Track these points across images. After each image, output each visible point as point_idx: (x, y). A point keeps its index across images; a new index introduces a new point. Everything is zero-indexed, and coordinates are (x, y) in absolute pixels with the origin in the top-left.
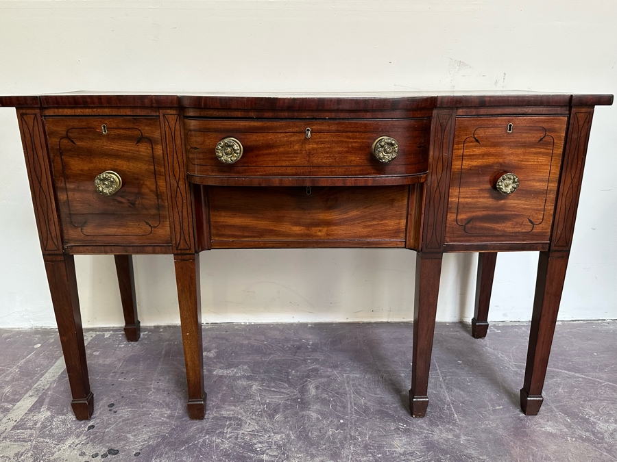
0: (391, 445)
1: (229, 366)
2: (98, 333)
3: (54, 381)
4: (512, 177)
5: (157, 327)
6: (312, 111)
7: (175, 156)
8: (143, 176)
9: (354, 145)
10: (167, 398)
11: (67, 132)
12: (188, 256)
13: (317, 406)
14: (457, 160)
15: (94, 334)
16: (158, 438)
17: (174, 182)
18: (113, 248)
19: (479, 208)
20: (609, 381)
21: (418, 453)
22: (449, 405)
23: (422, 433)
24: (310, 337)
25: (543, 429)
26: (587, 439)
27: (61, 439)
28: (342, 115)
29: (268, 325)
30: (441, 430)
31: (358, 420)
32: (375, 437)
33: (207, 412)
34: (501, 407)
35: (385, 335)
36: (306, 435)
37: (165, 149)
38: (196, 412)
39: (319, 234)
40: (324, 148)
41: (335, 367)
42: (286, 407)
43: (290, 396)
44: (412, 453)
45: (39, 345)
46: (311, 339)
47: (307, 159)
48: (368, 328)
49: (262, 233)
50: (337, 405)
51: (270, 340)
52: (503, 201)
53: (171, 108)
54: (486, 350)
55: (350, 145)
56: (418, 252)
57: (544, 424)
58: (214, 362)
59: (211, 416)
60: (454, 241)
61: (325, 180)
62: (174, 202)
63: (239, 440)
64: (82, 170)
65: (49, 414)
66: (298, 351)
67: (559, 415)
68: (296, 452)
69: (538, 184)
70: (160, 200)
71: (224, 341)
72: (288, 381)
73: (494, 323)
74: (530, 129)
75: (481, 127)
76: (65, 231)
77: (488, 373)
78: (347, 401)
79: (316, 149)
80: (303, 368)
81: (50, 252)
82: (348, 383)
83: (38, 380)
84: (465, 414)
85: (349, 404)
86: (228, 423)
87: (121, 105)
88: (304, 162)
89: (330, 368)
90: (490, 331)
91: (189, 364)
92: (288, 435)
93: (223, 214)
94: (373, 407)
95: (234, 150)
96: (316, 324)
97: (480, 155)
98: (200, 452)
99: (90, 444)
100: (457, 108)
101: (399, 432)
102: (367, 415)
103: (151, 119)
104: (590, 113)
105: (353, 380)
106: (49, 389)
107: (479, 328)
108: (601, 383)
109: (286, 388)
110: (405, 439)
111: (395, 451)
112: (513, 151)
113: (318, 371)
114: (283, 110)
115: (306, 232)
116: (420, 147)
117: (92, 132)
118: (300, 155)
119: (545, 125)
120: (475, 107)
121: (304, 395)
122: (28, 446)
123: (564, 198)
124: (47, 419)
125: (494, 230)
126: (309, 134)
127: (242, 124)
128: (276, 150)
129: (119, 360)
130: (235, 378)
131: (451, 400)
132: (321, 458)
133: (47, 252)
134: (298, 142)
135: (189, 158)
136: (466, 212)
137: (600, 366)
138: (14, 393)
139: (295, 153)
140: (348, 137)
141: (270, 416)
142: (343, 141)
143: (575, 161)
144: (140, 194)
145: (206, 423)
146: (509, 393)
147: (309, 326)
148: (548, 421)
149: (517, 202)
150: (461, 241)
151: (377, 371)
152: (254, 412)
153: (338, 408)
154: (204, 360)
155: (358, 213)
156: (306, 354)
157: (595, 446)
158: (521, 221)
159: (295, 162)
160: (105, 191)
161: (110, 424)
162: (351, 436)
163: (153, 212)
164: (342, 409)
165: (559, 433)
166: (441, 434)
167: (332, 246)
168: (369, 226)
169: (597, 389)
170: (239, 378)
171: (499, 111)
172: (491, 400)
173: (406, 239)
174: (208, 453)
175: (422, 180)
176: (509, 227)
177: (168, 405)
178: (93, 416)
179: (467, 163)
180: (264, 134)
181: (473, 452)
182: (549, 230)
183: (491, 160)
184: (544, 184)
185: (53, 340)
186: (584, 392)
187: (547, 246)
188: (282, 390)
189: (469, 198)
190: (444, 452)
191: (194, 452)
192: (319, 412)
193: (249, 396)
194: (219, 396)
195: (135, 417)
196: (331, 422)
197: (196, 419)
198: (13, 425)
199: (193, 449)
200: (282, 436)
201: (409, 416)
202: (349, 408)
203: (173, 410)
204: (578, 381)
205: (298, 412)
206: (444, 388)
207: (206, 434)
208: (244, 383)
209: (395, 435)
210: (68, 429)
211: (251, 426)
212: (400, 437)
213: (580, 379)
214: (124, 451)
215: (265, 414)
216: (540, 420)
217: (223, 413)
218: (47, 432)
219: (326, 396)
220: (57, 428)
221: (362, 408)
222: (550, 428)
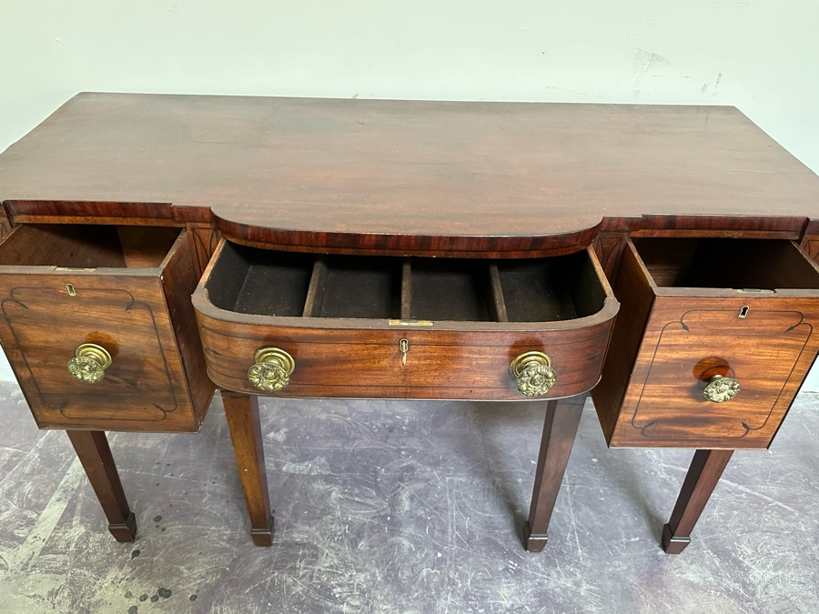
0: (497, 594)
1: (304, 457)
9: (482, 362)
10: (226, 510)
13: (410, 530)
16: (217, 573)
20: (780, 500)
21: (528, 609)
22: (574, 533)
23: (536, 578)
24: (407, 410)
25: (684, 576)
26: (735, 595)
27: (101, 572)
30: (558, 573)
31: (460, 553)
32: (478, 581)
33: (276, 534)
34: (638, 539)
36: (396, 576)
38: (261, 525)
40: (430, 365)
41: (436, 464)
42: (372, 527)
44: (521, 609)
46: (407, 414)
47: (402, 377)
50: (434, 528)
51: (354, 414)
55: (474, 363)
57: (686, 569)
58: (283, 450)
59: (280, 541)
63: (314, 580)
64: (46, 342)
65: (82, 530)
66: (391, 435)
67: (708, 553)
68: (382, 601)
69: (770, 383)
70: (173, 381)
71: (296, 415)
72: (376, 487)
74: (778, 314)
75: (696, 309)
77: (631, 487)
78: (448, 522)
79: (418, 366)
80: (396, 465)
82: (450, 491)
84: (591, 548)
85: (450, 527)
86: (300, 553)
88: (396, 381)
89: (430, 465)
92: (373, 575)
94: (479, 533)
97: (685, 345)
98: (268, 597)
99: (136, 579)
101: (508, 575)
102: (471, 546)
105: (457, 488)
106: (79, 489)
108: (768, 503)
109: (373, 498)
110: (514, 586)
111: (501, 604)
112: (741, 341)
113: (414, 470)
117: (50, 293)
118: (390, 373)
121: (395, 510)
122: (62, 579)
124: (81, 537)
128: (350, 366)
129: (163, 441)
130: (311, 479)
131: (577, 524)
134: (387, 356)
136: (649, 413)
137: (773, 473)
138: (38, 494)
139: (381, 370)
140: (471, 352)
141: (352, 543)
144: (141, 373)
145: (274, 553)
146: (651, 517)
148: (691, 564)
151: (489, 474)
152: (332, 537)
153: (436, 533)
156: (400, 440)
157: (742, 606)
158: (730, 425)
159: (381, 381)
160: (86, 378)
161: (158, 549)
162: (449, 579)
163: (165, 394)
164: (440, 535)
165: (702, 582)
166: (558, 579)
169: (762, 513)
170: (315, 479)
172: (626, 527)
174: (278, 600)
176: (710, 431)
177: (227, 521)
178: (137, 536)
179: (662, 356)
180: (330, 346)
183: (702, 353)
184: (779, 384)
186: (744, 517)
188: (369, 501)
189: (658, 397)
190: (560, 607)
191: (261, 598)
192: (412, 539)
193: (327, 510)
194: (290, 508)
195: (188, 539)
196: (426, 555)
197: (263, 546)
198: (41, 547)
199: (259, 592)
200: (366, 577)
201: (523, 550)
202: (450, 534)
203: (234, 529)
204: (740, 498)
205: (386, 538)
206: (571, 504)
207: (275, 569)
208: (321, 487)
209: (503, 580)
210: (108, 554)
211: (330, 559)
212: (509, 583)
213: (744, 495)
214: (178, 592)
215: (346, 540)
216: (682, 562)
217: (295, 536)
218: (84, 560)
219: (423, 512)
220: (95, 553)
221: (465, 534)
222: (692, 574)
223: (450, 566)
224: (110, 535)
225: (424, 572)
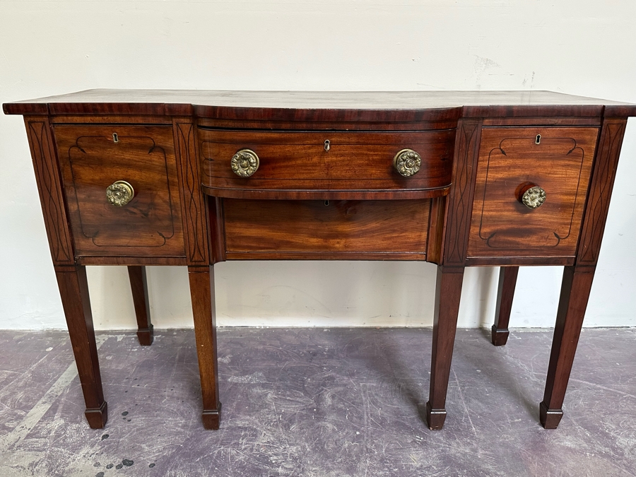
0: (408, 459)
1: (244, 373)
2: (110, 336)
3: (67, 387)
4: (539, 191)
5: (171, 331)
6: (332, 123)
7: (189, 166)
8: (155, 186)
9: (375, 158)
10: (182, 407)
11: (77, 141)
12: (202, 268)
13: (333, 417)
14: (482, 172)
15: (106, 337)
16: (173, 448)
17: (187, 192)
18: (126, 259)
19: (504, 221)
20: (631, 393)
21: (435, 468)
22: (467, 417)
23: (439, 447)
24: (326, 342)
25: (562, 444)
26: (607, 455)
27: (75, 449)
28: (362, 127)
29: (283, 329)
30: (458, 443)
31: (375, 431)
32: (391, 450)
33: (222, 422)
34: (520, 420)
35: (402, 341)
36: (322, 448)
37: (178, 159)
38: (211, 422)
39: (337, 245)
40: (343, 161)
41: (352, 375)
42: (301, 417)
43: (306, 405)
44: (429, 468)
45: (51, 349)
46: (327, 345)
47: (326, 172)
48: (386, 334)
49: (278, 244)
50: (353, 415)
51: (285, 346)
52: (528, 215)
53: (184, 117)
54: (506, 358)
55: (371, 158)
56: (439, 266)
57: (563, 439)
58: (228, 368)
59: (226, 426)
60: (477, 255)
61: (344, 194)
62: (188, 213)
63: (254, 452)
64: (92, 180)
65: (62, 422)
66: (315, 357)
67: (579, 429)
68: (311, 465)
69: (566, 197)
70: (173, 211)
71: (239, 346)
72: (304, 390)
73: (515, 329)
74: (559, 140)
75: (507, 138)
76: (76, 242)
77: (507, 383)
78: (363, 411)
79: (335, 162)
80: (319, 376)
81: (62, 263)
82: (364, 392)
83: (51, 385)
84: (483, 427)
85: (365, 415)
86: (242, 434)
87: (133, 113)
88: (322, 175)
89: (347, 376)
90: (511, 338)
91: (204, 375)
92: (304, 447)
93: (238, 225)
94: (390, 418)
95: (250, 162)
96: (332, 329)
97: (505, 167)
98: (215, 463)
99: (105, 454)
100: (483, 118)
101: (416, 445)
102: (384, 426)
103: (164, 128)
104: (622, 124)
105: (370, 389)
106: (62, 395)
107: (499, 335)
108: (622, 395)
109: (301, 397)
110: (422, 453)
111: (412, 465)
112: (541, 163)
113: (334, 379)
114: (301, 122)
115: (324, 244)
116: (444, 159)
117: (102, 140)
118: (318, 168)
119: (574, 137)
120: (503, 118)
121: (319, 405)
122: (42, 455)
123: (592, 212)
124: (61, 427)
125: (518, 243)
126: (329, 147)
127: (258, 135)
128: (294, 163)
129: (132, 365)
130: (250, 386)
131: (469, 411)
132: (337, 472)
133: (58, 263)
134: (316, 154)
135: (203, 169)
136: (490, 226)
137: (622, 377)
138: (28, 399)
139: (313, 166)
140: (369, 150)
141: (285, 427)
142: (363, 154)
143: (605, 174)
144: (153, 205)
145: (221, 434)
146: (528, 405)
147: (325, 330)
148: (567, 435)
149: (543, 215)
150: (484, 255)
151: (394, 380)
152: (269, 423)
153: (355, 419)
154: (219, 366)
155: (378, 225)
156: (323, 361)
157: (614, 463)
158: (546, 235)
159: (313, 175)
160: (117, 202)
161: (124, 433)
162: (367, 449)
163: (166, 223)
164: (358, 420)
165: (578, 448)
166: (458, 447)
167: (351, 258)
168: (389, 239)
169: (618, 402)
171: (527, 121)
172: (510, 412)
173: (427, 252)
174: (223, 466)
175: (445, 194)
176: (534, 241)
177: (182, 414)
178: (107, 425)
179: (493, 176)
180: (281, 146)
181: (490, 467)
182: (576, 245)
183: (518, 172)
184: (572, 198)
185: (65, 344)
186: (605, 405)
187: (573, 261)
188: (298, 399)
189: (494, 211)
190: (461, 467)
191: (209, 464)
192: (335, 423)
193: (264, 406)
194: (234, 405)
195: (149, 427)
196: (347, 433)
197: (211, 429)
198: (26, 434)
199: (208, 460)
200: (297, 448)
201: (426, 428)
202: (366, 419)
203: (188, 418)
204: (599, 393)
205: (313, 423)
207: (221, 445)
208: (259, 391)
209: (412, 449)
210: (82, 438)
211: (267, 437)
212: (417, 450)
213: (602, 391)
214: (139, 462)
215: (280, 425)
216: (559, 434)
217: (238, 423)
218: (62, 441)
219: (342, 406)
220: (71, 437)
221: (378, 419)
222: (569, 442)
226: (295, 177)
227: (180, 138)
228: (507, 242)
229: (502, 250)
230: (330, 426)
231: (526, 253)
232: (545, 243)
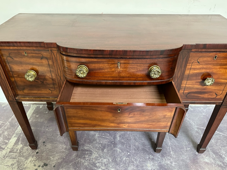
0: (146, 166)
4: (212, 79)
6: (121, 55)
7: (58, 67)
8: (45, 72)
9: (141, 69)
10: (64, 140)
11: (9, 55)
13: (119, 146)
14: (188, 70)
15: (36, 106)
16: (61, 159)
19: (194, 89)
22: (169, 147)
23: (158, 161)
25: (204, 160)
26: (220, 166)
27: (27, 158)
28: (135, 57)
30: (165, 159)
31: (135, 153)
32: (141, 161)
33: (79, 147)
34: (189, 149)
36: (115, 160)
40: (126, 70)
42: (108, 145)
43: (110, 140)
44: (154, 169)
47: (118, 74)
50: (127, 145)
52: (204, 87)
53: (54, 48)
54: (186, 119)
55: (138, 69)
57: (205, 158)
59: (80, 149)
63: (91, 161)
64: (19, 70)
65: (22, 146)
67: (211, 153)
68: (111, 168)
69: (223, 80)
70: (54, 81)
72: (109, 133)
74: (225, 58)
75: (201, 57)
78: (131, 144)
79: (122, 70)
81: (11, 101)
82: (132, 134)
83: (17, 129)
84: (175, 152)
85: (132, 145)
86: (87, 153)
87: (31, 46)
88: (116, 75)
92: (109, 160)
94: (141, 147)
97: (199, 68)
98: (77, 166)
99: (37, 160)
100: (192, 49)
101: (150, 160)
102: (138, 151)
105: (134, 133)
106: (21, 133)
110: (152, 163)
111: (148, 169)
112: (215, 67)
114: (107, 55)
116: (171, 68)
117: (20, 55)
118: (115, 73)
120: (201, 49)
121: (115, 140)
122: (15, 161)
124: (21, 148)
125: (199, 97)
127: (88, 60)
128: (104, 71)
129: (46, 120)
131: (171, 144)
134: (114, 67)
135: (64, 70)
136: (188, 90)
138: (9, 135)
139: (112, 72)
140: (138, 66)
141: (102, 150)
142: (135, 68)
144: (45, 79)
145: (79, 153)
146: (193, 142)
148: (206, 156)
152: (96, 148)
153: (128, 147)
157: (223, 169)
158: (212, 94)
159: (112, 76)
160: (30, 80)
161: (44, 151)
162: (132, 161)
164: (129, 148)
165: (210, 162)
166: (165, 161)
171: (212, 50)
172: (186, 145)
174: (80, 167)
175: (171, 81)
177: (65, 143)
178: (38, 148)
179: (192, 72)
180: (98, 64)
182: (224, 97)
183: (204, 71)
184: (226, 80)
186: (222, 142)
187: (221, 103)
188: (107, 137)
189: (191, 85)
190: (166, 169)
191: (75, 167)
192: (120, 149)
193: (95, 140)
194: (84, 139)
195: (53, 149)
196: (125, 154)
197: (75, 151)
198: (9, 151)
199: (74, 164)
200: (106, 160)
201: (154, 152)
202: (132, 147)
203: (67, 145)
205: (112, 148)
206: (168, 138)
207: (79, 158)
208: (93, 133)
209: (148, 161)
210: (29, 153)
211: (95, 155)
212: (150, 162)
213: (221, 136)
214: (50, 164)
215: (100, 149)
216: (203, 156)
217: (85, 148)
218: (22, 155)
219: (123, 141)
220: (25, 152)
221: (136, 147)
222: (207, 160)
223: (132, 157)
224: (30, 147)
225: (124, 159)
226: (104, 76)
227: (53, 56)
228: (194, 96)
229: (192, 99)
230: (118, 150)
231: (202, 100)
232: (210, 97)
